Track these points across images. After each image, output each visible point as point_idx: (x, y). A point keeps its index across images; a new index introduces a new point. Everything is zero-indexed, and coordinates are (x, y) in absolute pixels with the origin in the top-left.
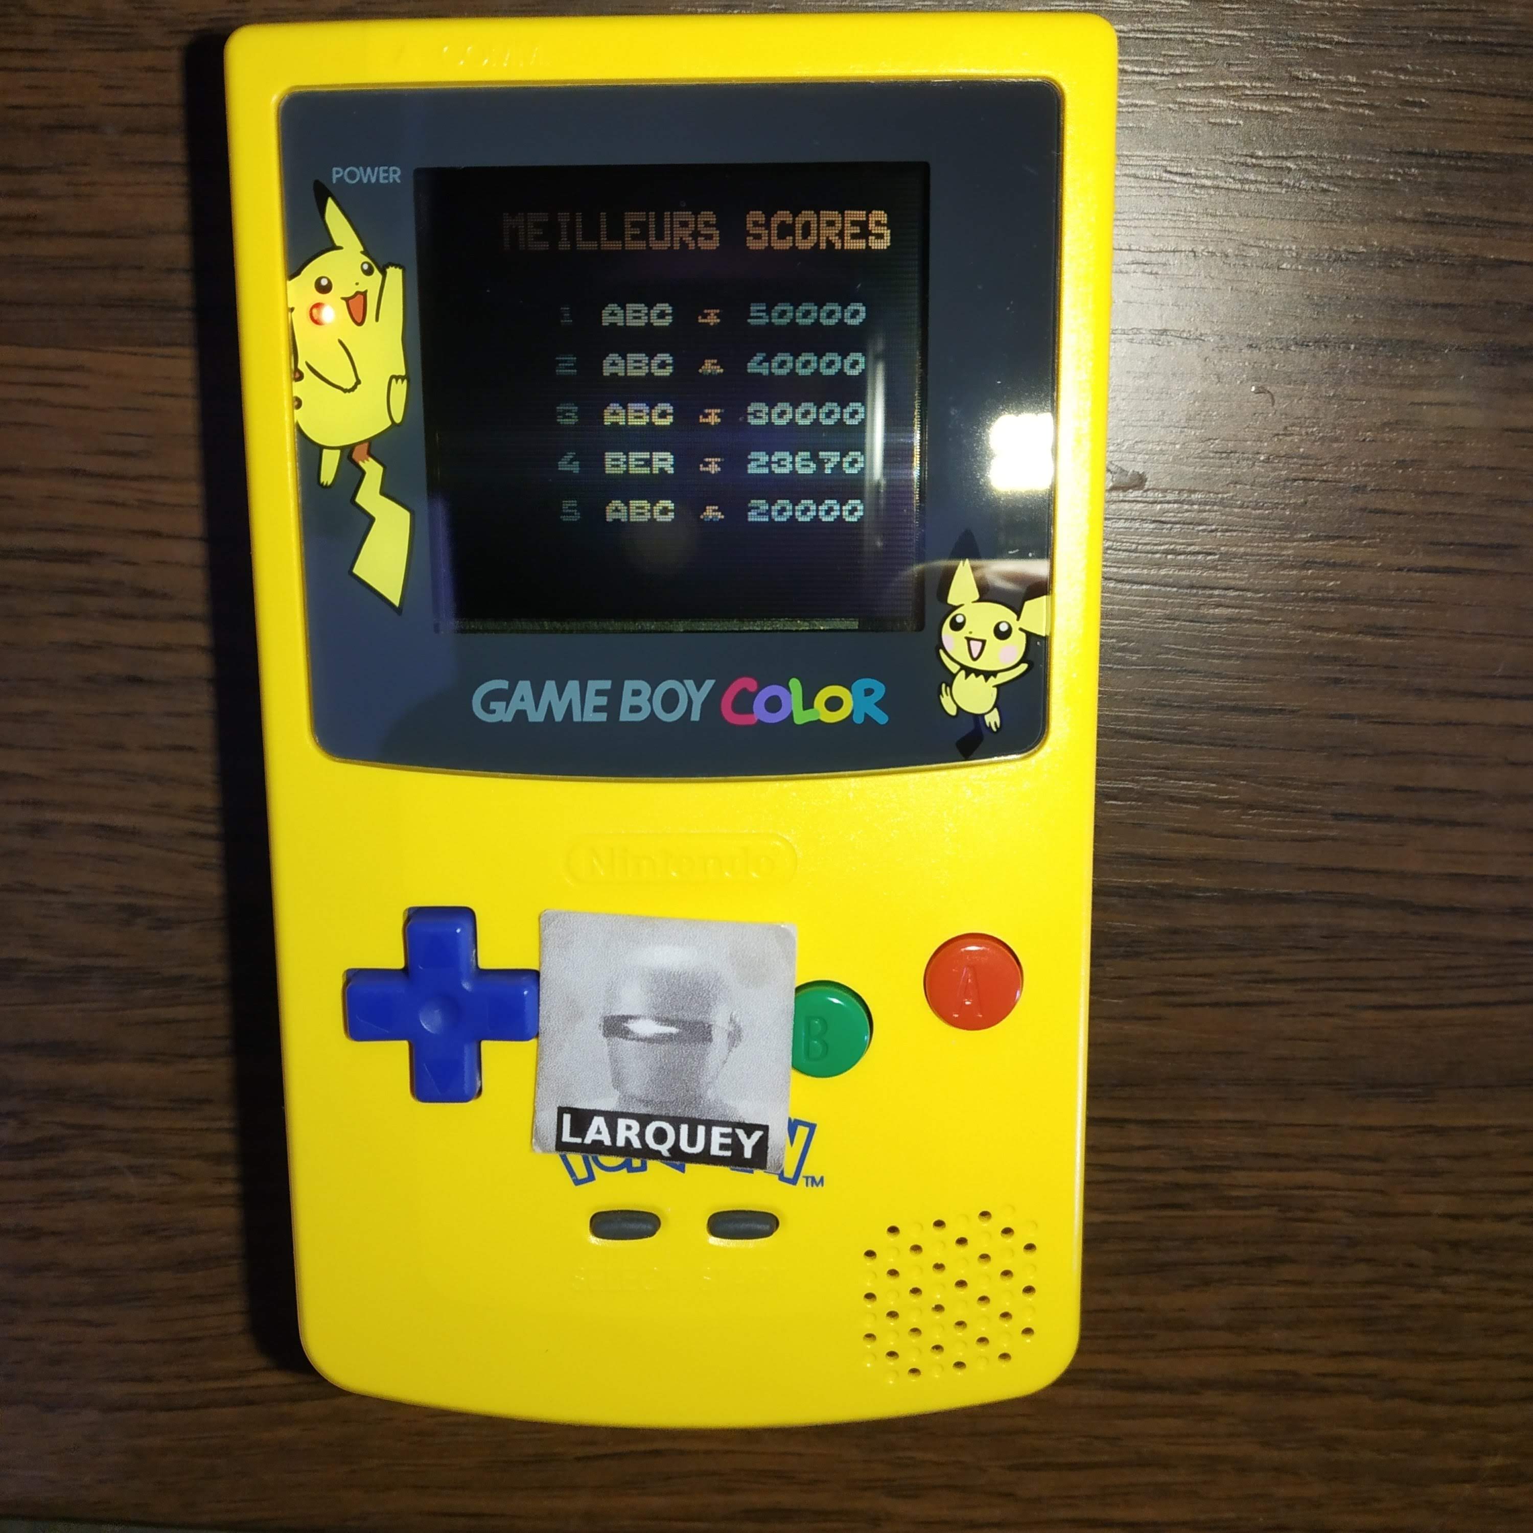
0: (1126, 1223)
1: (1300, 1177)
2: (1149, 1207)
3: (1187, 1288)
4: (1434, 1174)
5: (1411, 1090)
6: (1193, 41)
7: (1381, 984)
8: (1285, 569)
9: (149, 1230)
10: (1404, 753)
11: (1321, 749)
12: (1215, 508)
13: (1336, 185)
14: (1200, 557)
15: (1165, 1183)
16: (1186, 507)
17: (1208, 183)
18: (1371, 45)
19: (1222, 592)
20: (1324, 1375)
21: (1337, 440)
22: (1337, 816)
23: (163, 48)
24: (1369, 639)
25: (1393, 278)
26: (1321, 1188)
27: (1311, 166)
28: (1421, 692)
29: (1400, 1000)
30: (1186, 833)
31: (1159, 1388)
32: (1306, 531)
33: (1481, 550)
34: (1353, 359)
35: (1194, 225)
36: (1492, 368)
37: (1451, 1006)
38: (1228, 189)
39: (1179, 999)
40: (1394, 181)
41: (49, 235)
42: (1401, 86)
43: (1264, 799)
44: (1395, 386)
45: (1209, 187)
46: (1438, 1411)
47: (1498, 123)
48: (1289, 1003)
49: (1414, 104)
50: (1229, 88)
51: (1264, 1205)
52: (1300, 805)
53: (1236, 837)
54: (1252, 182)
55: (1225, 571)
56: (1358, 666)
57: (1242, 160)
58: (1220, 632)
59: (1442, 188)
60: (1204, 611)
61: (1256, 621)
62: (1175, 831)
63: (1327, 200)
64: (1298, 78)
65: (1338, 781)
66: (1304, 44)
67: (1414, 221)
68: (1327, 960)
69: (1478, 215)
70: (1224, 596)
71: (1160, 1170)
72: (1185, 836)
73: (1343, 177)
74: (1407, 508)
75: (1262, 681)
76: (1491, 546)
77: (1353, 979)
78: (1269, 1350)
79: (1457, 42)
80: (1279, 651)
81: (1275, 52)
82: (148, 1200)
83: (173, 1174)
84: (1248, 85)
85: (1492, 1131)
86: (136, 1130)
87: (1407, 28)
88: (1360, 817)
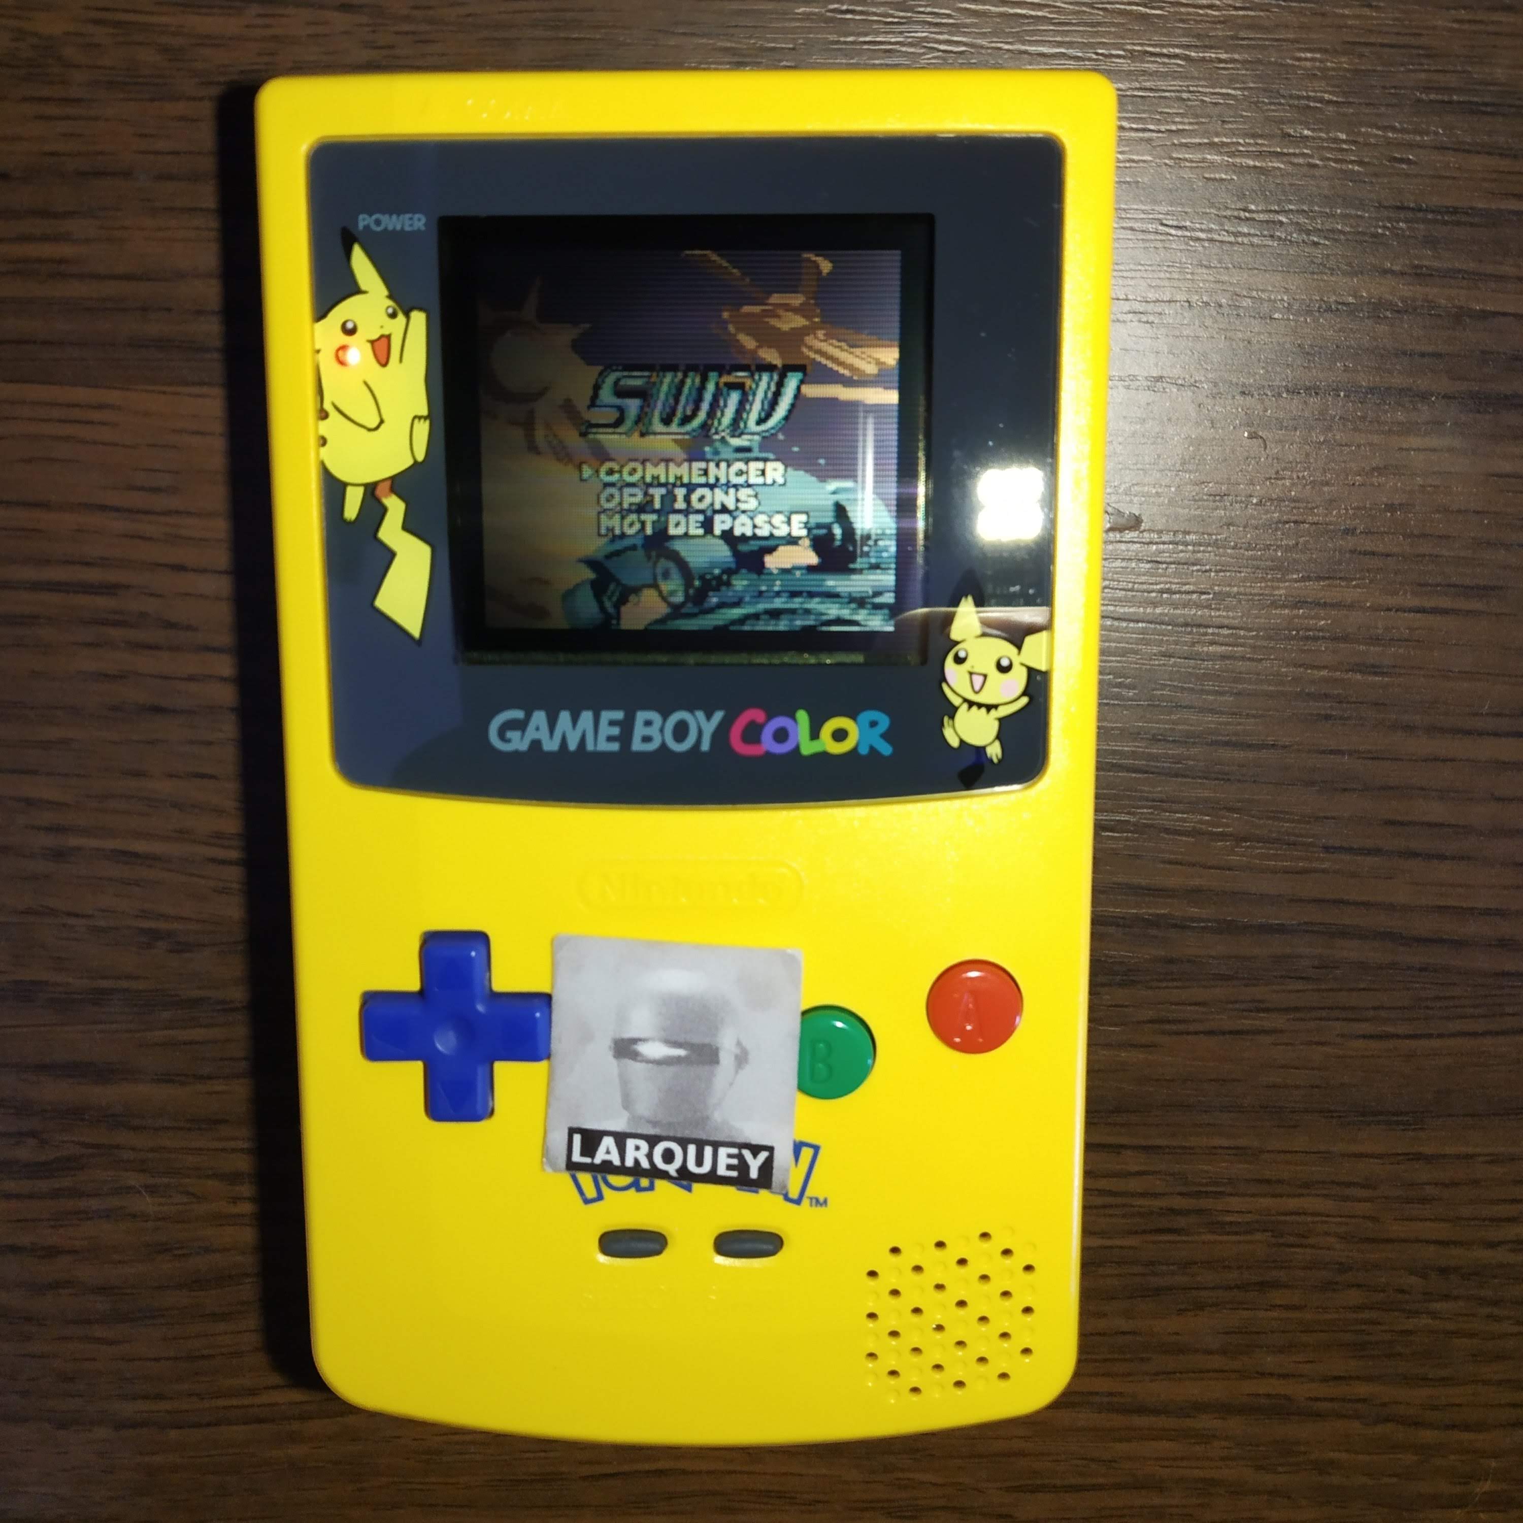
0: (1121, 1247)
1: (1293, 1203)
2: (1144, 1232)
3: (1181, 1312)
4: (1424, 1201)
5: (1400, 1118)
6: (1189, 100)
7: (1371, 1013)
8: (1276, 608)
9: (164, 1249)
10: (1391, 788)
11: (1313, 783)
12: (1210, 549)
13: (1326, 238)
14: (1195, 596)
15: (1162, 1209)
16: (1181, 548)
17: (1202, 235)
18: (1360, 104)
19: (1216, 631)
20: (1317, 1399)
21: (1327, 484)
22: (1327, 849)
23: (194, 99)
24: (1359, 676)
25: (1382, 328)
26: (1313, 1214)
27: (1302, 220)
28: (1409, 728)
29: (1390, 1029)
30: (1181, 864)
31: (1156, 1411)
32: (1297, 571)
33: (1468, 591)
34: (1344, 406)
35: (1189, 276)
36: (1478, 416)
37: (1440, 1036)
38: (1222, 242)
39: (1174, 1027)
40: (1383, 235)
41: (81, 277)
42: (1389, 143)
43: (1258, 832)
44: (1383, 432)
45: (1203, 240)
46: (1428, 1436)
47: (1484, 180)
48: (1281, 1031)
49: (1401, 161)
50: (1224, 144)
51: (1258, 1231)
52: (1292, 838)
53: (1229, 869)
54: (1245, 235)
55: (1219, 610)
56: (1348, 702)
57: (1236, 213)
58: (1214, 669)
59: (1430, 242)
60: (1198, 648)
61: (1249, 659)
62: (1170, 862)
63: (1317, 252)
64: (1290, 135)
65: (1329, 814)
66: (1296, 102)
67: (1402, 274)
68: (1318, 990)
69: (1464, 267)
70: (1218, 635)
71: (1155, 1195)
72: (1179, 867)
73: (1333, 231)
74: (1395, 550)
75: (1254, 716)
76: (1478, 587)
77: (1344, 1008)
78: (1263, 1375)
79: (1443, 102)
80: (1271, 688)
81: (1268, 110)
82: (164, 1219)
83: (188, 1193)
84: (1241, 141)
85: (1481, 1159)
86: (152, 1150)
87: (1395, 87)
88: (1350, 850)
